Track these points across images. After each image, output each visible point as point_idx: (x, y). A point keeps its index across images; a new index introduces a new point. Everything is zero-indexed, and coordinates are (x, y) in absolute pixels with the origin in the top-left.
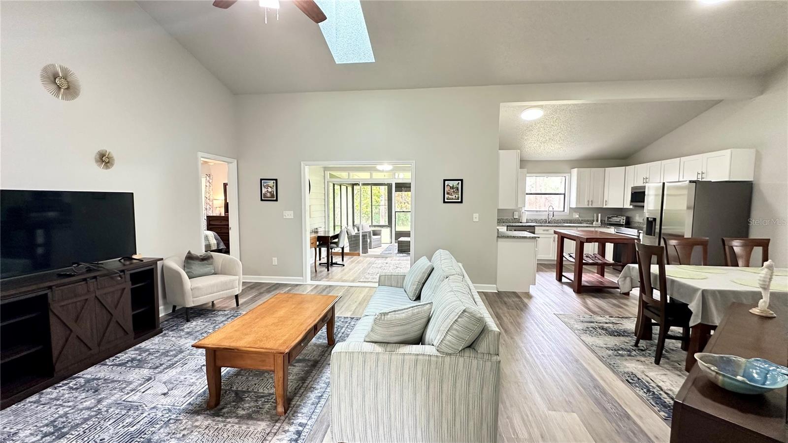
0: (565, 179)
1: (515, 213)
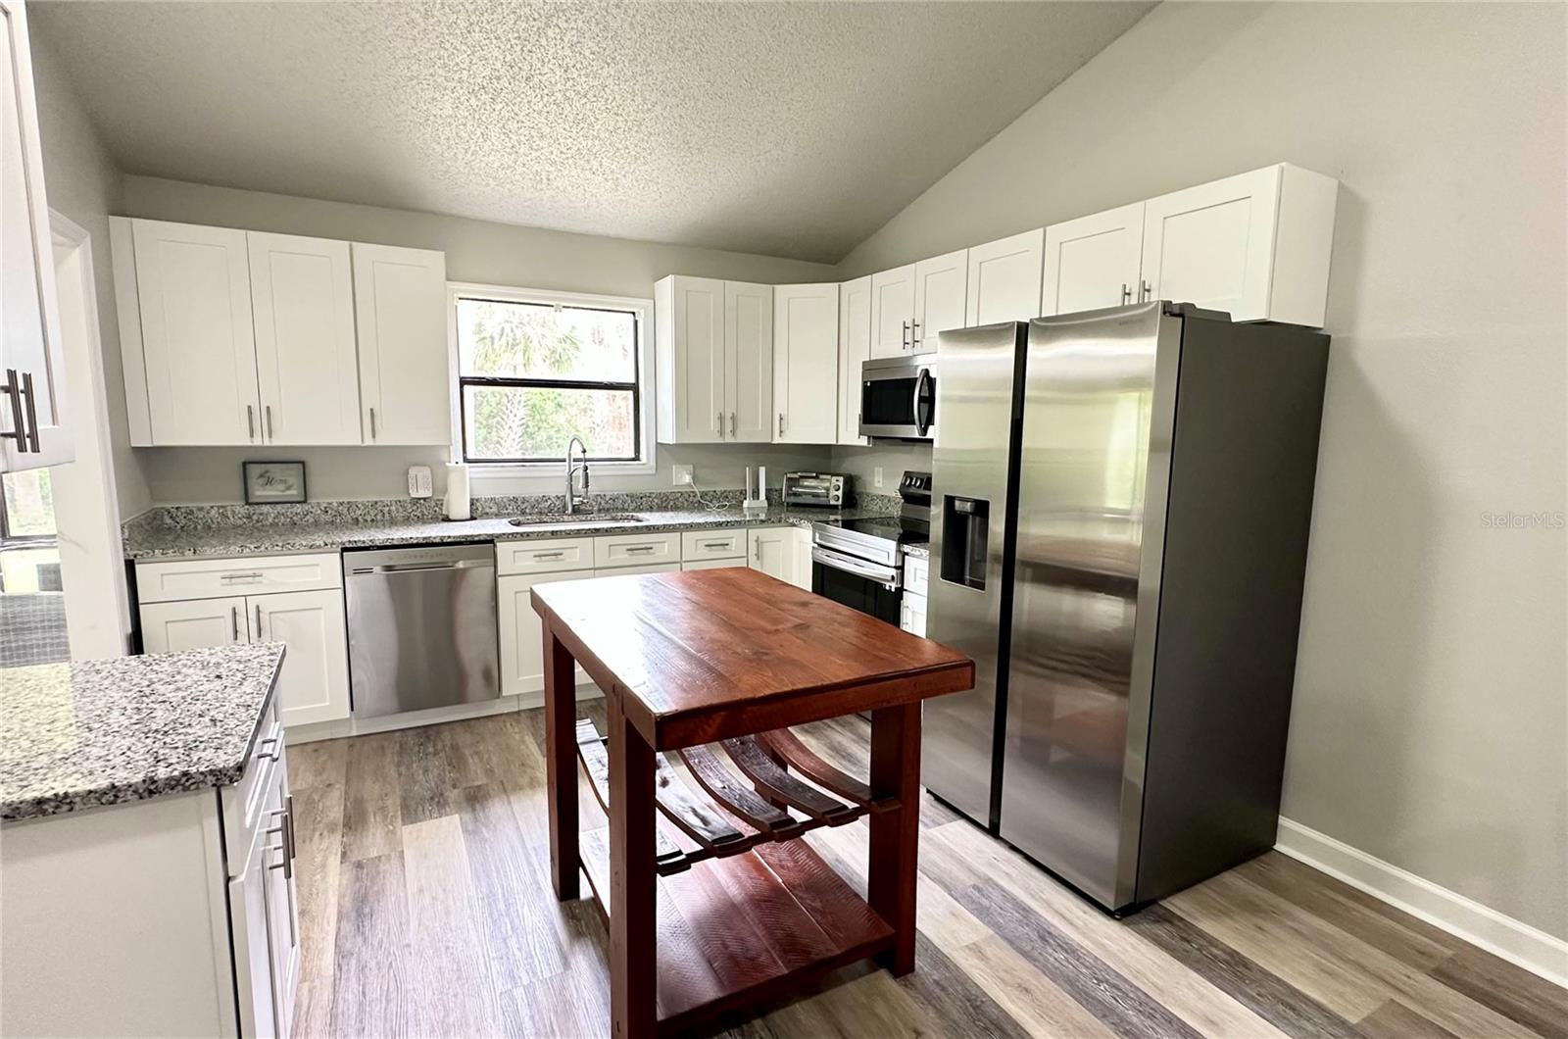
0: (636, 322)
1: (412, 472)
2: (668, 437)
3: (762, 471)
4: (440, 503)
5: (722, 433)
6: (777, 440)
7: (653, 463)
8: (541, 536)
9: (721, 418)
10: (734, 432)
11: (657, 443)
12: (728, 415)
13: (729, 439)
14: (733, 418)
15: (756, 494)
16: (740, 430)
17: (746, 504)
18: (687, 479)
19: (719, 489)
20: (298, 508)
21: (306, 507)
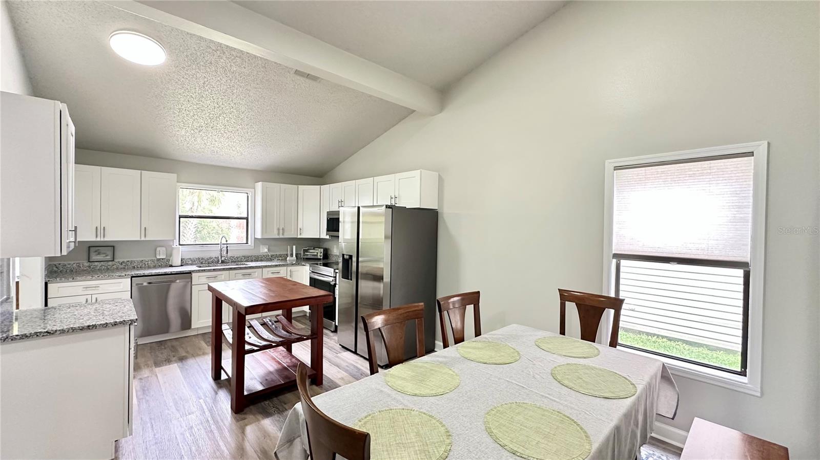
0: (248, 196)
1: (158, 249)
2: (259, 236)
3: (294, 247)
4: (168, 260)
5: (279, 234)
6: (299, 237)
7: (253, 245)
8: (209, 271)
9: (279, 230)
10: (283, 234)
11: (255, 238)
12: (281, 228)
13: (281, 236)
14: (283, 229)
15: (292, 255)
16: (285, 233)
17: (288, 259)
18: (266, 250)
19: (278, 253)
20: (110, 263)
21: (113, 263)
